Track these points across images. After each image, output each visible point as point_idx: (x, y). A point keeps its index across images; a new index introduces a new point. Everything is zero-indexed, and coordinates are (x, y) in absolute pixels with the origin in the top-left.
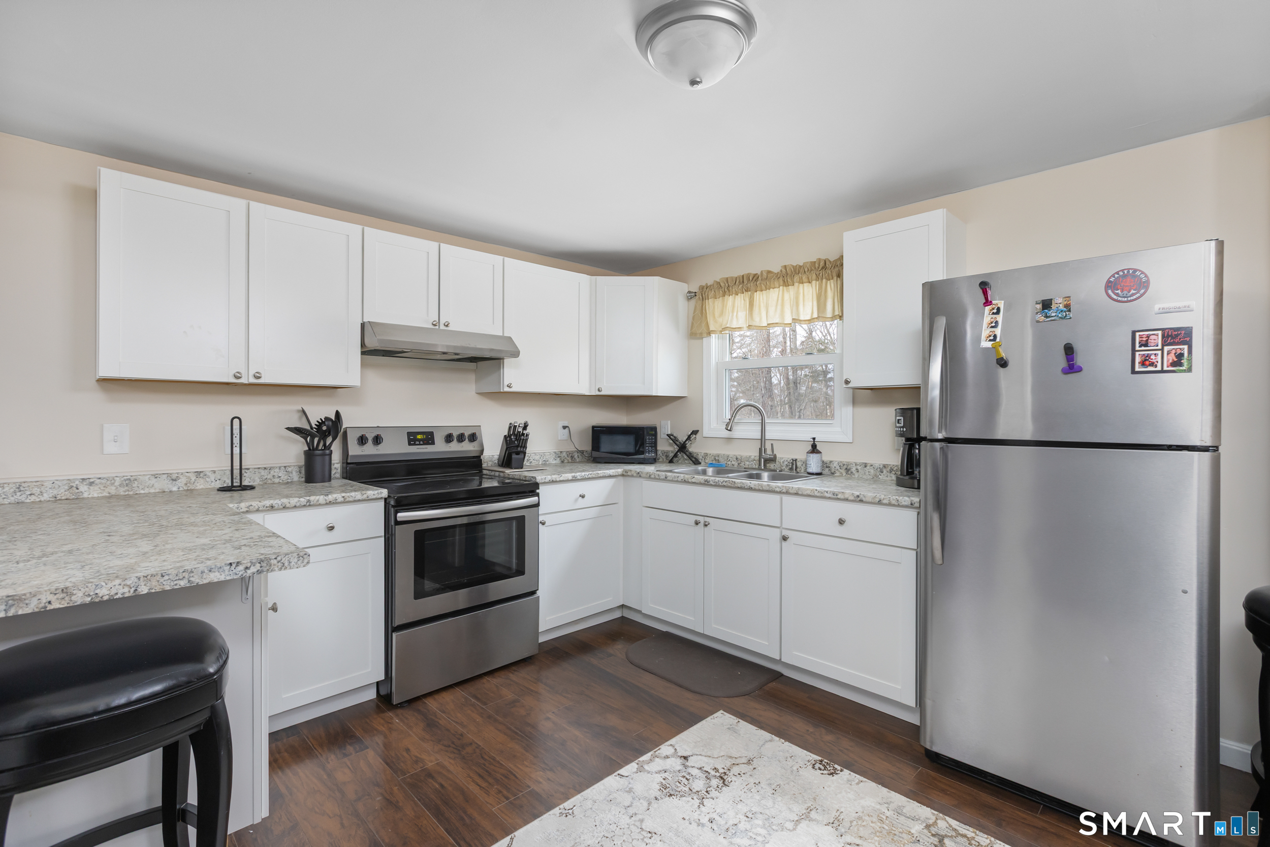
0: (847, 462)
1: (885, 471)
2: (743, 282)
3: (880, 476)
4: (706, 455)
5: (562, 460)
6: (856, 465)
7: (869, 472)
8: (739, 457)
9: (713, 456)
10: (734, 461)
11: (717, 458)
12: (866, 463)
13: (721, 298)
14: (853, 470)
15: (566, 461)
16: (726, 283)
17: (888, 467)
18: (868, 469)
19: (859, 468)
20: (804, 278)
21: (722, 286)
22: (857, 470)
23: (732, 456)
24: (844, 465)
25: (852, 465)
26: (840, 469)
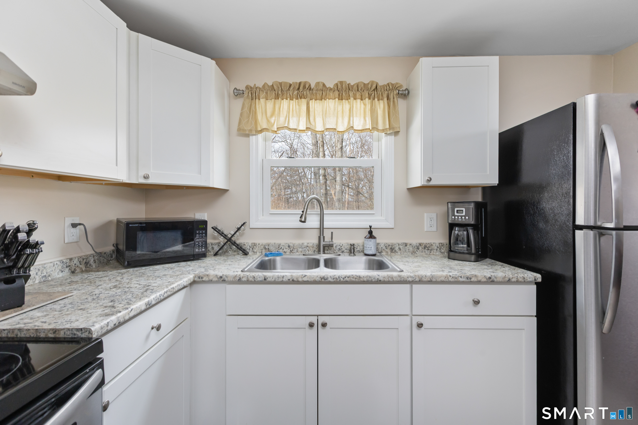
0: (391, 243)
1: (420, 248)
2: (299, 89)
3: (417, 252)
4: (255, 245)
5: (73, 270)
6: (399, 245)
7: (409, 250)
8: (291, 245)
9: (262, 245)
10: (286, 249)
11: (267, 247)
12: (406, 243)
13: (273, 100)
14: (397, 249)
15: (78, 270)
16: (279, 86)
17: (423, 245)
18: (408, 248)
19: (401, 247)
20: (358, 95)
21: (275, 89)
22: (400, 249)
23: (283, 244)
24: (389, 246)
25: (395, 246)
26: (386, 249)
